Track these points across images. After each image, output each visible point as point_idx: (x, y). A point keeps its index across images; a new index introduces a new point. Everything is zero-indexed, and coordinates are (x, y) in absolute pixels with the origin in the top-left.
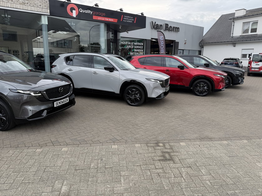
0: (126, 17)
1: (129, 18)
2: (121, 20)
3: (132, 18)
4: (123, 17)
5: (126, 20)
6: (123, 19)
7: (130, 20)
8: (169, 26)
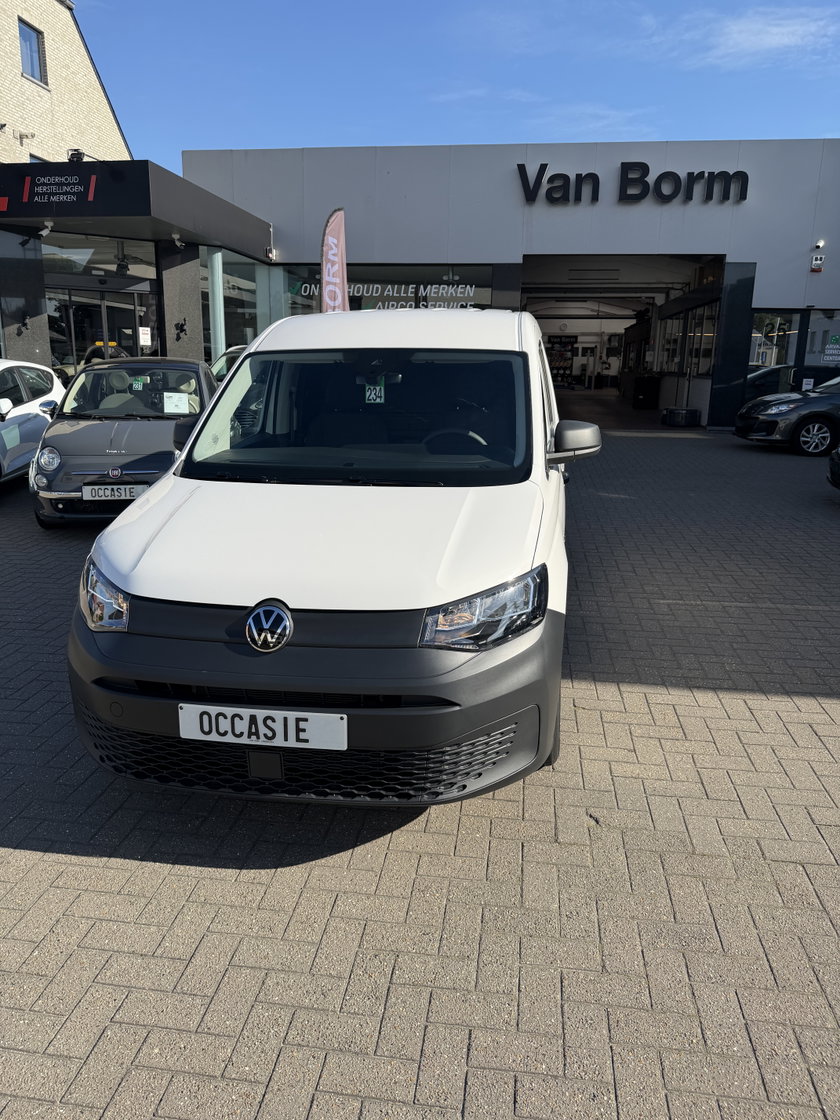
0: (44, 184)
1: (61, 184)
2: (25, 200)
3: (74, 179)
4: (34, 184)
5: (44, 194)
6: (32, 194)
7: (66, 193)
8: (651, 179)
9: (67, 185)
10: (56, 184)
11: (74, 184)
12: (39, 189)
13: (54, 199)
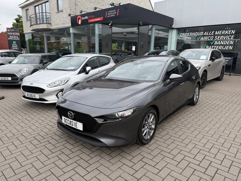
0: (110, 13)
2: (106, 17)
7: (113, 14)
9: (113, 12)
10: (112, 12)
11: (115, 12)
12: (108, 14)
13: (111, 16)
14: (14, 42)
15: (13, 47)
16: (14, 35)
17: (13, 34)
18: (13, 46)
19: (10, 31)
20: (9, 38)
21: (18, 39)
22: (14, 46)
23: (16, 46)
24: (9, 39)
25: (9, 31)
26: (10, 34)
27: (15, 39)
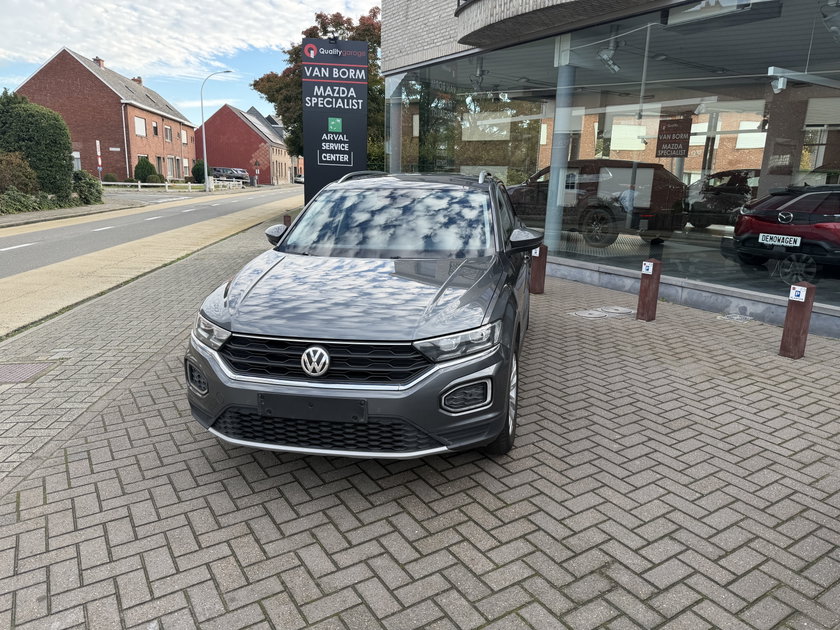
14: (335, 124)
15: (327, 151)
16: (340, 82)
17: (331, 73)
18: (325, 146)
19: (318, 55)
20: (312, 96)
21: (357, 104)
22: (332, 146)
23: (339, 147)
24: (310, 102)
25: (312, 55)
26: (316, 72)
27: (340, 104)
